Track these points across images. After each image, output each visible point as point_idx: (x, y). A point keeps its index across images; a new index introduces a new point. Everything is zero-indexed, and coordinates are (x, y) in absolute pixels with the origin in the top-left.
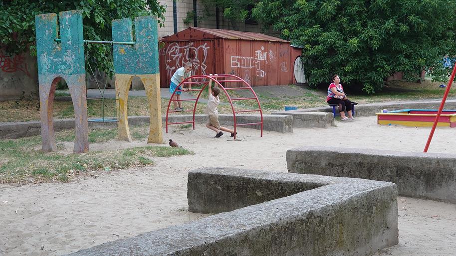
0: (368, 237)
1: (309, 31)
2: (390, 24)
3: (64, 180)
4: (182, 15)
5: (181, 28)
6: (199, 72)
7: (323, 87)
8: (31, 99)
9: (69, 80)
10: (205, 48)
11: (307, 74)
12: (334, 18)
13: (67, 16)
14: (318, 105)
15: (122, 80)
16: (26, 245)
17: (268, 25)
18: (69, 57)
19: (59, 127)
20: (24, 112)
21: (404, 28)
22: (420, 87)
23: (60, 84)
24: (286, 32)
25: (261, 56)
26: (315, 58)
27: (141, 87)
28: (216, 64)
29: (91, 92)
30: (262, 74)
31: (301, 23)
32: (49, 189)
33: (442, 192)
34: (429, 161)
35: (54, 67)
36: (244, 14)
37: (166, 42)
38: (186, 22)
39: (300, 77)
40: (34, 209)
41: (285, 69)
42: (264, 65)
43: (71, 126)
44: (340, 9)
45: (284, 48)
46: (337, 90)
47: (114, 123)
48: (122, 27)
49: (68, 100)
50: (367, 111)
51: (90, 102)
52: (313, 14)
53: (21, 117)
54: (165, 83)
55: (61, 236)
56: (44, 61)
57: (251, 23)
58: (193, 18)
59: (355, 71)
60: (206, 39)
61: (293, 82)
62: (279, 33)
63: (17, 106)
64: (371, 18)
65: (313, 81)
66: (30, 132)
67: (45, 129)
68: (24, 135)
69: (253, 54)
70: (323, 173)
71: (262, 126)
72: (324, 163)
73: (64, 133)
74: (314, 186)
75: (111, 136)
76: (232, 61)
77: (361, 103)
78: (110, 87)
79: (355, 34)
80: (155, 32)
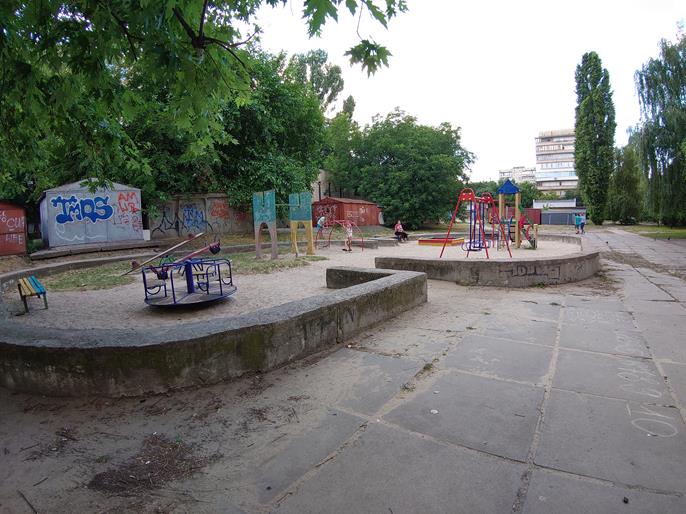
0: (413, 299)
1: (385, 199)
2: (424, 196)
3: (267, 273)
4: (323, 191)
5: (323, 197)
6: (332, 219)
7: (392, 226)
8: (251, 234)
9: (268, 224)
10: (335, 207)
11: (385, 221)
12: (397, 193)
13: (268, 193)
14: (390, 236)
15: (294, 224)
16: (250, 303)
17: (365, 196)
18: (268, 213)
19: (264, 247)
20: (247, 239)
21: (430, 198)
22: (439, 226)
23: (264, 226)
24: (374, 199)
25: (362, 211)
26: (388, 212)
27: (303, 227)
28: (340, 216)
29: (279, 229)
30: (363, 220)
31: (381, 195)
32: (260, 277)
33: (447, 277)
34: (442, 262)
35: (262, 218)
36: (353, 191)
37: (315, 205)
38: (325, 194)
39: (381, 221)
40: (253, 286)
41: (374, 217)
42: (363, 216)
43: (270, 246)
44: (400, 189)
45: (373, 207)
47: (290, 245)
48: (294, 198)
49: (268, 234)
50: (413, 238)
51: (279, 234)
52: (387, 190)
53: (245, 242)
54: (315, 225)
55: (266, 300)
56: (257, 215)
57: (357, 195)
58: (328, 192)
59: (406, 219)
60: (335, 203)
61: (378, 224)
62: (371, 200)
63: (244, 236)
64: (414, 193)
65: (389, 223)
66: (251, 249)
67: (258, 249)
68: (249, 250)
69: (358, 210)
70: (392, 269)
71: (363, 245)
72: (393, 263)
73: (266, 250)
74: (389, 275)
75: (288, 251)
76: (348, 213)
77: (411, 234)
78: (288, 227)
79: (407, 201)
80: (310, 200)
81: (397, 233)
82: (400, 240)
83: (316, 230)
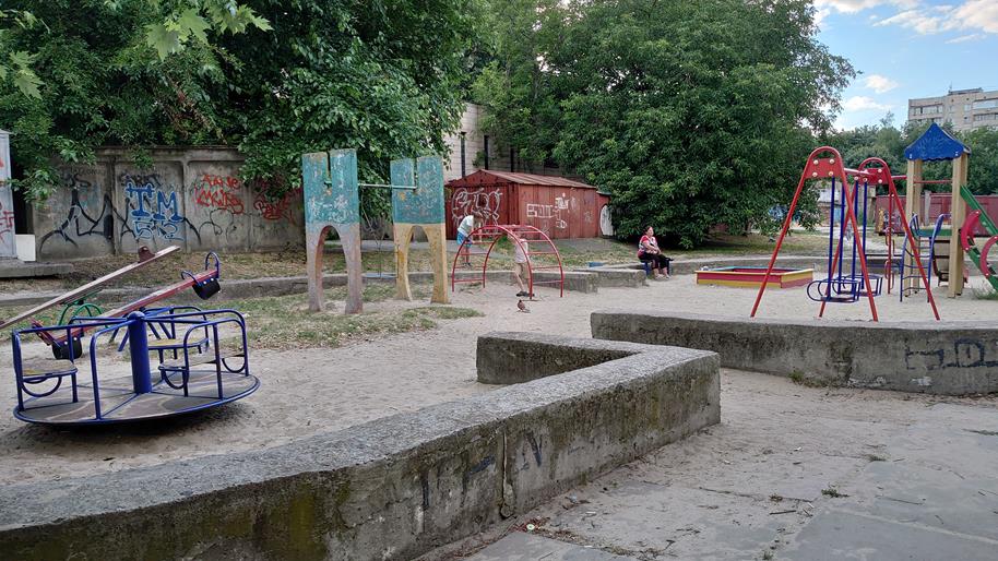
0: (686, 413)
1: (617, 175)
2: (711, 167)
3: (334, 345)
4: (471, 156)
5: (470, 170)
6: (490, 222)
7: (633, 240)
8: (297, 250)
9: (341, 230)
10: (498, 194)
11: (615, 225)
12: (647, 160)
13: (339, 156)
14: (628, 261)
15: (401, 230)
16: (290, 419)
17: (571, 168)
18: (341, 203)
19: (328, 284)
20: (288, 266)
21: (728, 172)
22: (746, 241)
23: (330, 234)
24: (591, 176)
25: (562, 203)
26: (623, 206)
27: (424, 239)
28: (510, 214)
29: (364, 242)
30: (563, 225)
31: (608, 165)
32: (317, 355)
33: (771, 363)
34: (757, 327)
35: (324, 214)
36: (543, 155)
37: (452, 186)
38: (476, 164)
39: (606, 228)
40: (299, 377)
41: (589, 220)
42: (565, 215)
43: (343, 282)
44: (653, 149)
45: (589, 195)
46: (650, 243)
47: (392, 280)
48: (402, 168)
49: (340, 252)
50: (684, 269)
51: (365, 255)
52: (622, 155)
53: (281, 272)
54: (452, 234)
55: (330, 410)
56: (312, 206)
57: (550, 166)
58: (484, 159)
59: (668, 222)
60: (498, 183)
61: (598, 234)
62: (583, 178)
63: (280, 259)
64: (689, 160)
65: (624, 233)
66: (295, 288)
67: (313, 285)
68: (289, 292)
69: (553, 202)
70: (633, 340)
71: (562, 284)
72: (634, 329)
73: (334, 290)
74: (623, 355)
75: (388, 294)
76: (529, 209)
77: (677, 259)
78: (387, 237)
79: (672, 178)
80: (440, 175)
81: (645, 257)
82: (650, 273)
83: (455, 245)
